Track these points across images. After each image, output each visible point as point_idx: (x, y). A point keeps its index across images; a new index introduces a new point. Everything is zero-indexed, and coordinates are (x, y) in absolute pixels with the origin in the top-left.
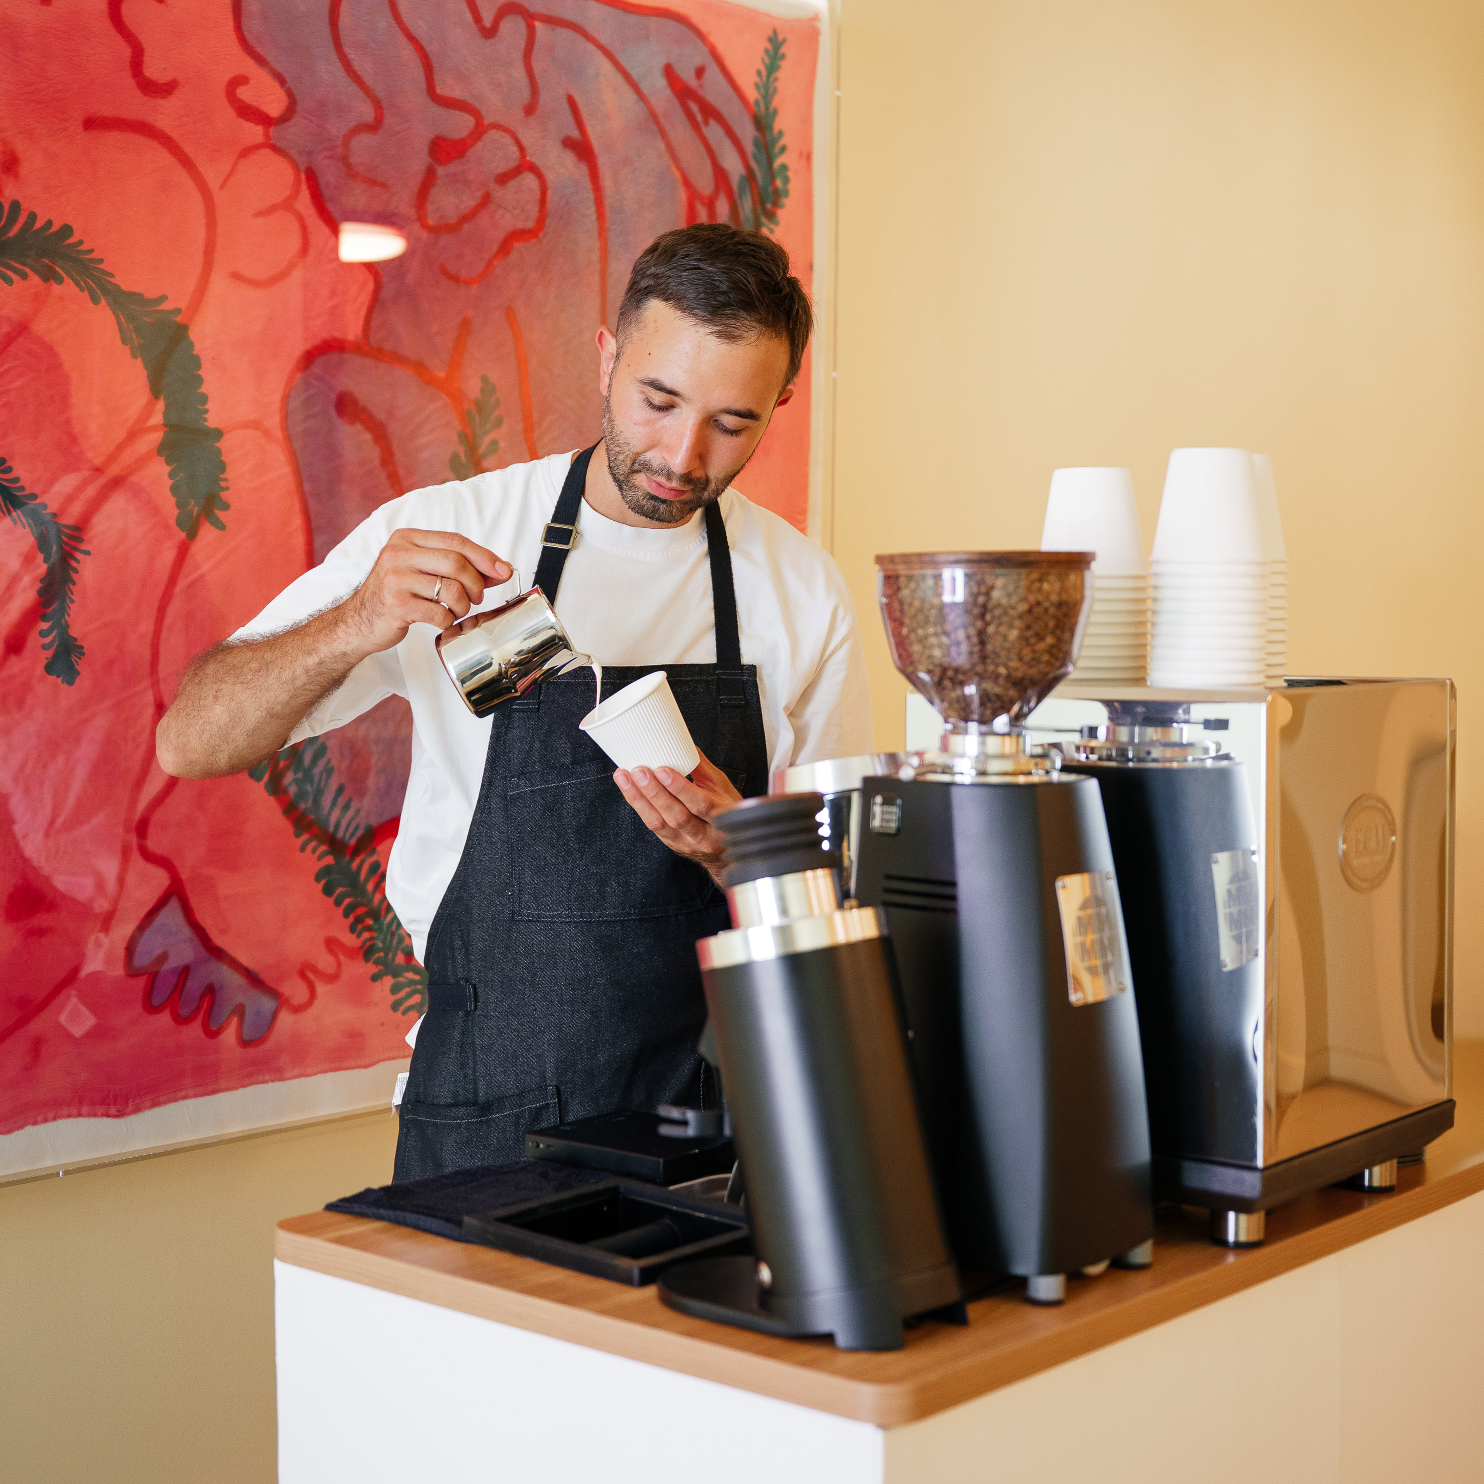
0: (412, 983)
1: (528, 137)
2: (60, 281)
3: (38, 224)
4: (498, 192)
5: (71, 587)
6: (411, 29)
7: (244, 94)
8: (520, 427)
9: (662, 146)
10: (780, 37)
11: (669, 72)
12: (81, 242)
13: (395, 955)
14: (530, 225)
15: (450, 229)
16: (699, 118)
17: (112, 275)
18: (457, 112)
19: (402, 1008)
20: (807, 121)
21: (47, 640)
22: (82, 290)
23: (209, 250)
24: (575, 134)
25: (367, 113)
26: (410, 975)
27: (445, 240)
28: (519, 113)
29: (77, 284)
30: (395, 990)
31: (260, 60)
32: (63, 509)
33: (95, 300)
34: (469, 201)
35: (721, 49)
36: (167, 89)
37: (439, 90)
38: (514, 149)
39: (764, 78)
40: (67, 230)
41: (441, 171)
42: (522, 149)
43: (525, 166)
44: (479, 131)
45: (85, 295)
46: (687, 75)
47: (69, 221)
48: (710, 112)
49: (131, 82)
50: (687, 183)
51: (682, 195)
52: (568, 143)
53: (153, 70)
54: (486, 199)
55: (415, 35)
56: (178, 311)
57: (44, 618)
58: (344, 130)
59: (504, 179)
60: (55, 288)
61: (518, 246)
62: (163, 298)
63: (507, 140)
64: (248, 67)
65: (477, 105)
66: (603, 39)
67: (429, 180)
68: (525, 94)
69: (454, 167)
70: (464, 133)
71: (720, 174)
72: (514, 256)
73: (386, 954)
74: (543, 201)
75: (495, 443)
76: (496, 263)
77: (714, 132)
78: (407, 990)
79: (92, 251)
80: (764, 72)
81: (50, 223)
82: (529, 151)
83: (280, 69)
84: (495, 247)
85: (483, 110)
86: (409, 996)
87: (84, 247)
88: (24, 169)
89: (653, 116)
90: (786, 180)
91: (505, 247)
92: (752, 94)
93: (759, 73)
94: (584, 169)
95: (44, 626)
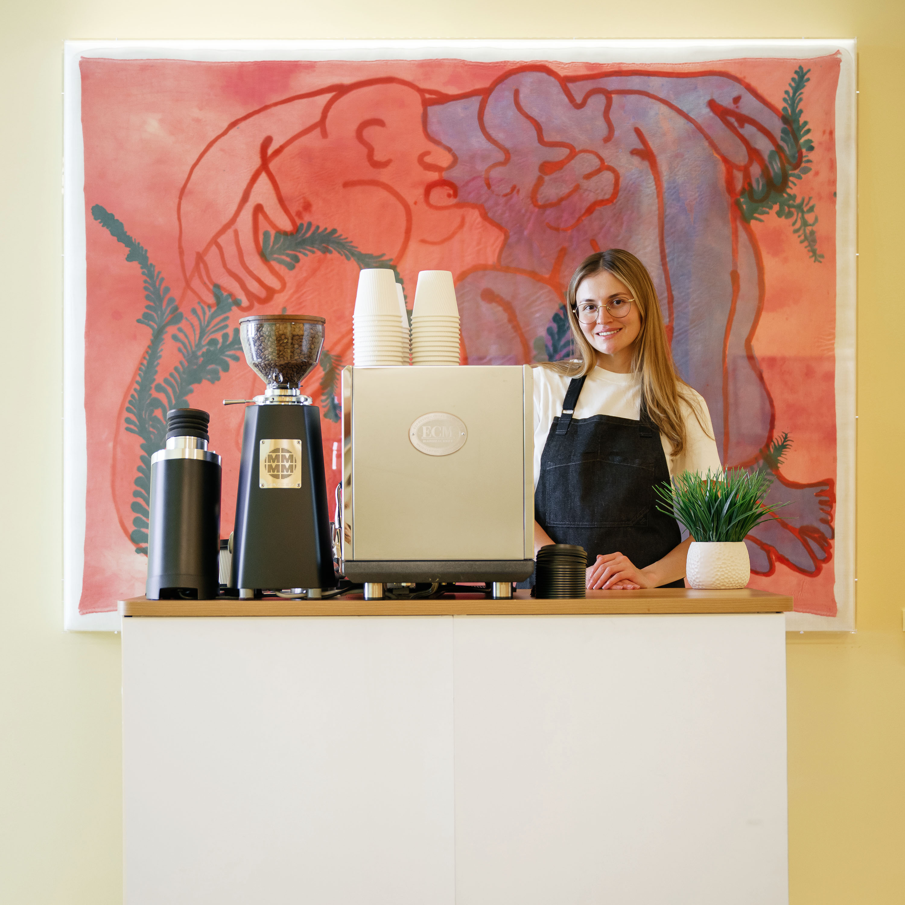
1: (605, 153)
2: (331, 252)
3: (320, 230)
4: (585, 184)
5: (337, 381)
6: (529, 113)
7: (428, 159)
9: (706, 144)
10: (805, 70)
11: (712, 104)
12: (341, 235)
14: (607, 197)
15: (553, 205)
16: (736, 124)
17: (357, 247)
18: (557, 148)
20: (829, 112)
21: (324, 404)
22: (342, 255)
23: (408, 231)
24: (640, 146)
25: (500, 156)
27: (549, 211)
28: (600, 143)
29: (339, 253)
31: (437, 143)
32: (332, 348)
33: (348, 258)
34: (565, 190)
35: (754, 83)
36: (386, 164)
37: (546, 139)
38: (596, 160)
39: (791, 95)
40: (334, 231)
41: (547, 178)
42: (602, 160)
43: (604, 167)
44: (573, 155)
45: (343, 257)
46: (726, 102)
47: (335, 227)
48: (743, 120)
49: (367, 164)
50: (725, 160)
51: (722, 167)
52: (634, 152)
53: (379, 157)
54: (577, 188)
55: (532, 116)
56: (391, 260)
57: (322, 394)
58: (486, 167)
59: (589, 176)
60: (329, 256)
61: (599, 208)
62: (383, 255)
63: (592, 157)
64: (431, 146)
65: (571, 142)
66: (661, 95)
67: (539, 183)
68: (604, 132)
69: (555, 175)
70: (562, 158)
71: (753, 152)
72: (595, 214)
74: (616, 184)
76: (583, 218)
77: (747, 129)
79: (347, 238)
80: (791, 92)
81: (326, 229)
82: (607, 160)
83: (449, 145)
84: (583, 211)
85: (576, 145)
87: (343, 237)
88: (314, 208)
89: (700, 129)
90: (810, 148)
91: (590, 210)
92: (780, 105)
93: (786, 92)
95: (323, 398)
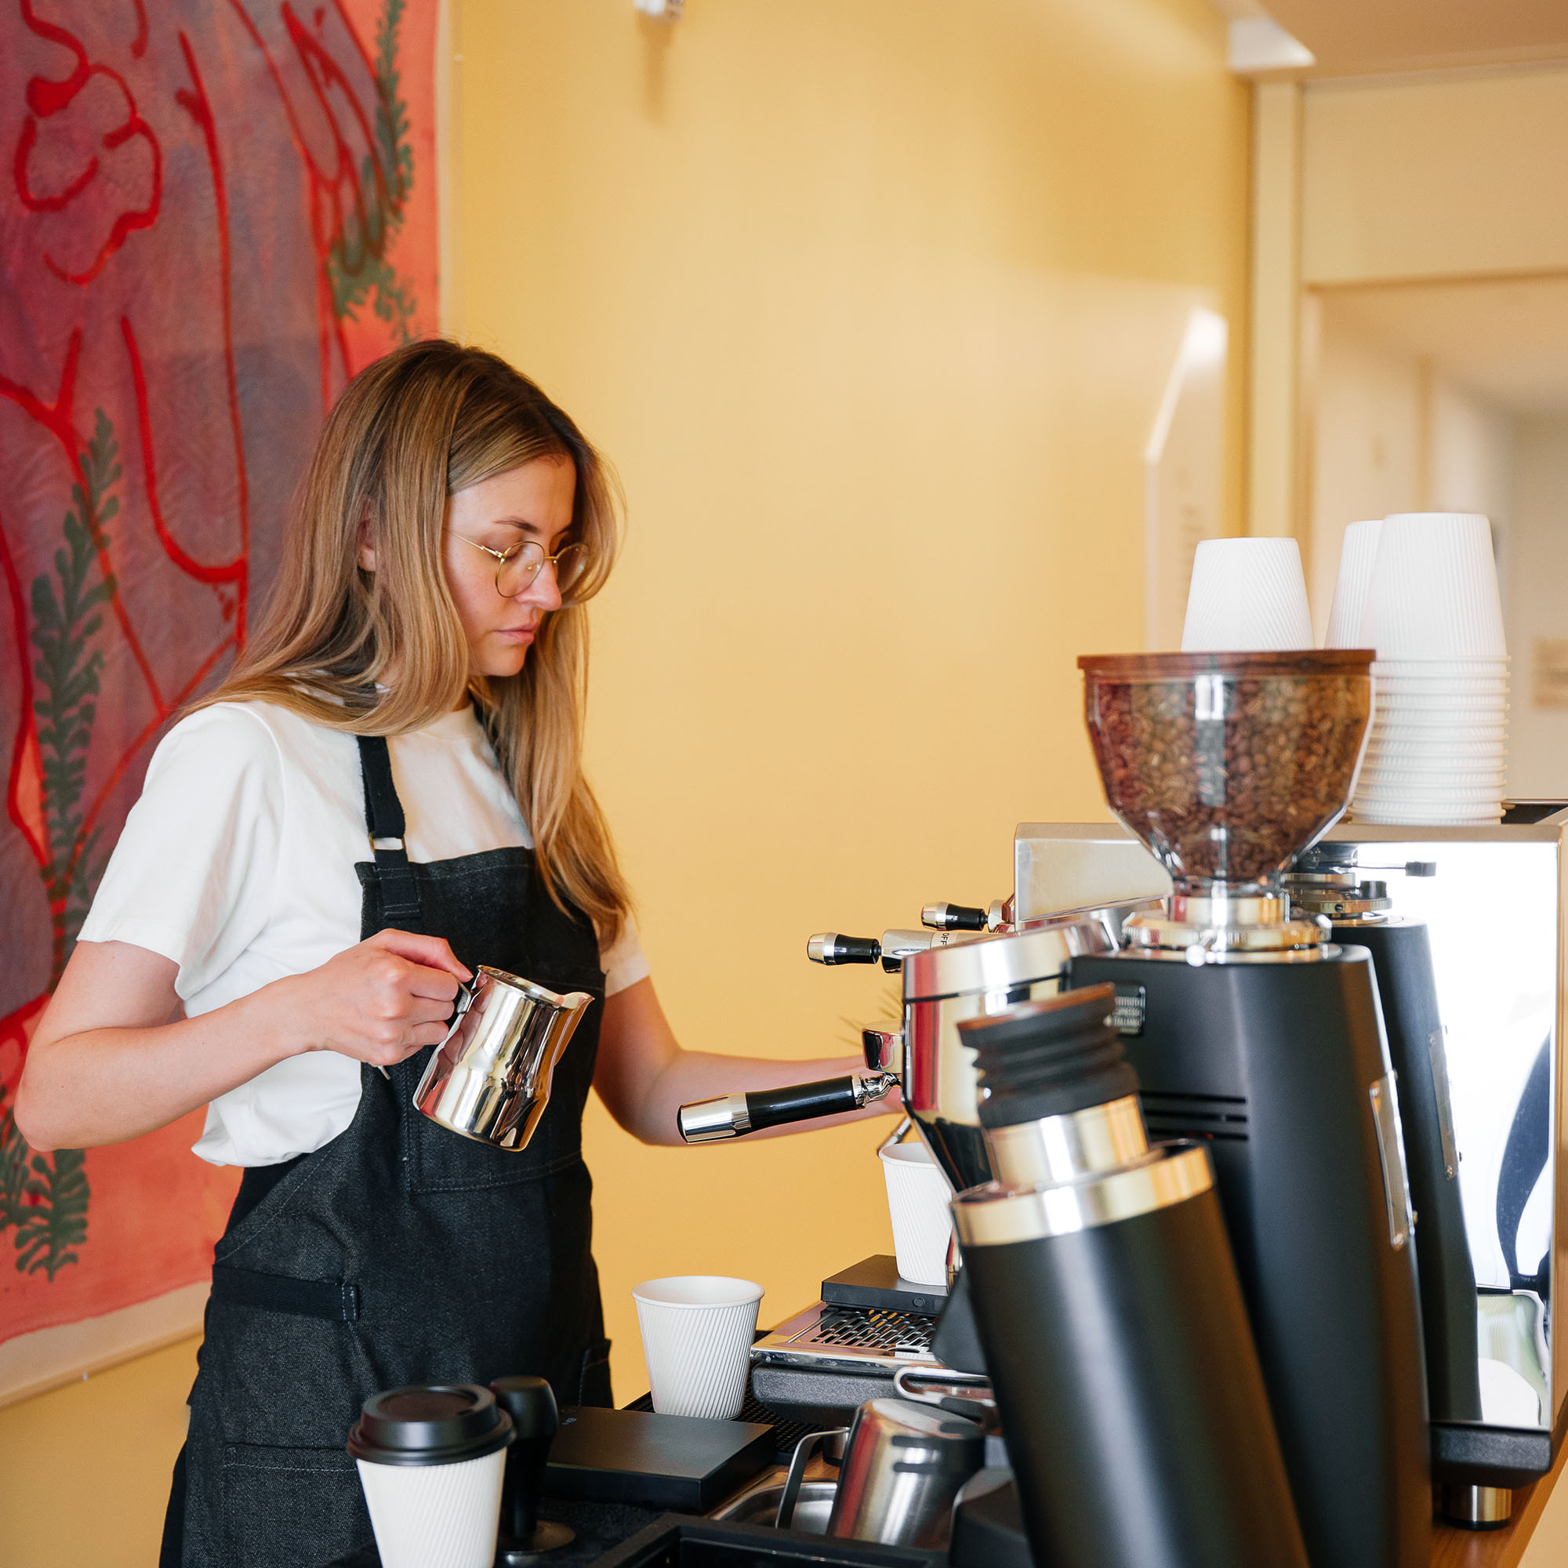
0: (40, 1230)
1: (139, 85)
4: (107, 159)
8: (141, 479)
9: (281, 110)
11: (286, 12)
13: (19, 1195)
14: (144, 206)
15: (54, 205)
16: (320, 76)
18: (57, 45)
19: (29, 1266)
20: (428, 91)
24: (189, 87)
26: (37, 1221)
27: (50, 219)
28: (125, 52)
30: (19, 1242)
34: (75, 170)
37: (36, 13)
38: (123, 101)
39: (385, 30)
41: (42, 125)
42: (132, 103)
43: (136, 126)
44: (84, 72)
46: (306, 18)
48: (331, 70)
50: (309, 161)
51: (305, 177)
52: (182, 98)
54: (94, 168)
59: (114, 140)
61: (132, 234)
63: (115, 89)
65: (79, 36)
67: (28, 137)
68: (132, 28)
69: (55, 121)
70: (66, 75)
71: (344, 153)
72: (128, 249)
73: (9, 1195)
74: (157, 176)
75: (113, 500)
76: (107, 256)
77: (335, 95)
78: (34, 1241)
80: (385, 22)
82: (140, 106)
84: (107, 234)
85: (87, 47)
86: (36, 1247)
89: (272, 69)
90: (411, 166)
91: (118, 238)
92: (374, 51)
93: (379, 23)
94: (200, 134)
